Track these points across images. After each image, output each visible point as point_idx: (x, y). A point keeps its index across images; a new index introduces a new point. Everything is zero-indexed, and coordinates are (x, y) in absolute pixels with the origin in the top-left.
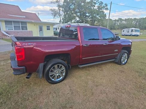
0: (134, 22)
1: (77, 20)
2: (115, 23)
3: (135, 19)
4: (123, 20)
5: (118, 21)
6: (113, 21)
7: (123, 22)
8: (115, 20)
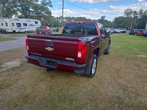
0: (73, 20)
1: (19, 15)
2: (57, 21)
3: (73, 18)
4: (64, 18)
5: (60, 18)
6: (55, 18)
7: (64, 20)
8: (57, 18)
